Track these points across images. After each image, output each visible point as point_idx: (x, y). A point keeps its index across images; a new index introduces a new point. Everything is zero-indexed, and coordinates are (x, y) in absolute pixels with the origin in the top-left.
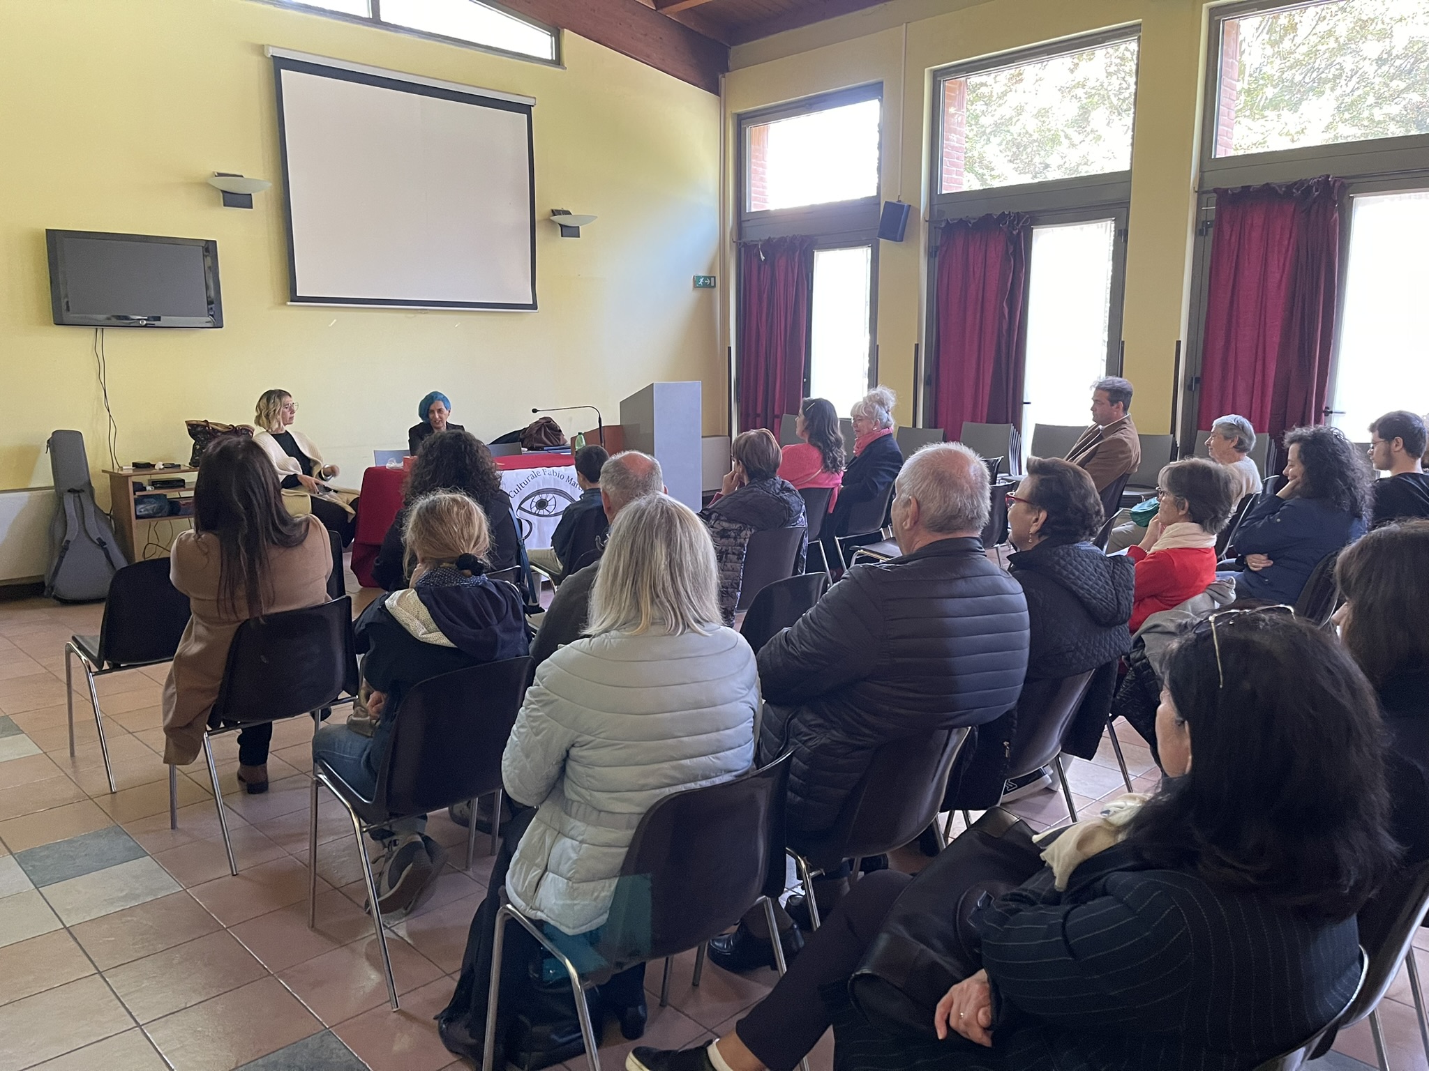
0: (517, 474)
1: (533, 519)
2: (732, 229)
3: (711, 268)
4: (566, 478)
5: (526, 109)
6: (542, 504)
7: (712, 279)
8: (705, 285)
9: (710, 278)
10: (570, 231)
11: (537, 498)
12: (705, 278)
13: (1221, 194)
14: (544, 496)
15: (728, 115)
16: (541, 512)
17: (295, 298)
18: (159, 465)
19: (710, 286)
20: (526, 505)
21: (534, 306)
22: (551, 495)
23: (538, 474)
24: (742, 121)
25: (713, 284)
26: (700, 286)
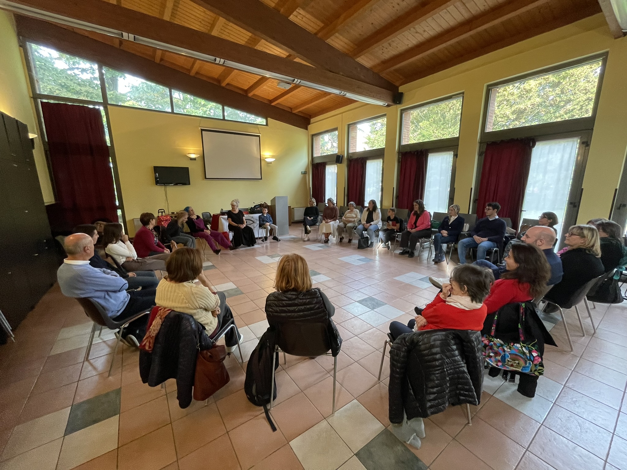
2: (311, 161)
5: (259, 136)
13: (402, 153)
15: (310, 135)
17: (206, 178)
18: (175, 213)
21: (261, 179)
24: (313, 136)
25: (306, 173)
26: (303, 174)
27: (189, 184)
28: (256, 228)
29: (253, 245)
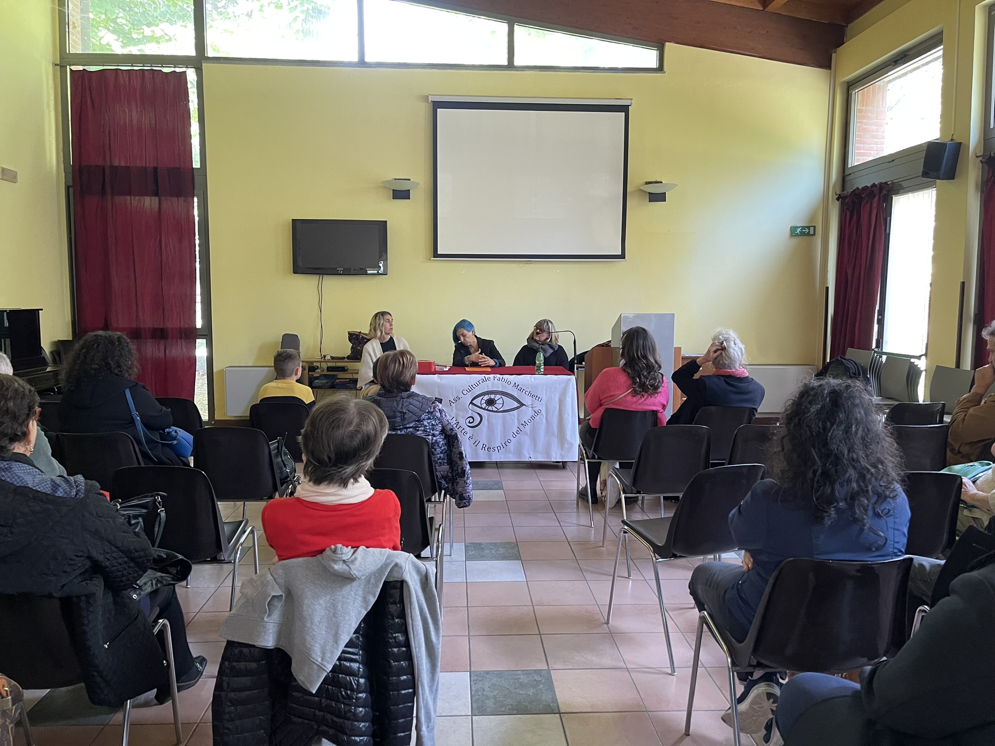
0: (470, 378)
1: (484, 413)
2: (835, 183)
3: (813, 217)
4: (513, 384)
5: (624, 109)
6: (491, 402)
7: (812, 229)
8: (802, 234)
9: (809, 227)
10: (658, 198)
11: (486, 397)
12: (803, 228)
14: (492, 396)
15: (837, 83)
16: (490, 408)
17: (436, 255)
19: (808, 234)
20: (477, 402)
21: (622, 256)
22: (498, 396)
23: (489, 379)
24: (850, 86)
25: (812, 233)
26: (797, 235)
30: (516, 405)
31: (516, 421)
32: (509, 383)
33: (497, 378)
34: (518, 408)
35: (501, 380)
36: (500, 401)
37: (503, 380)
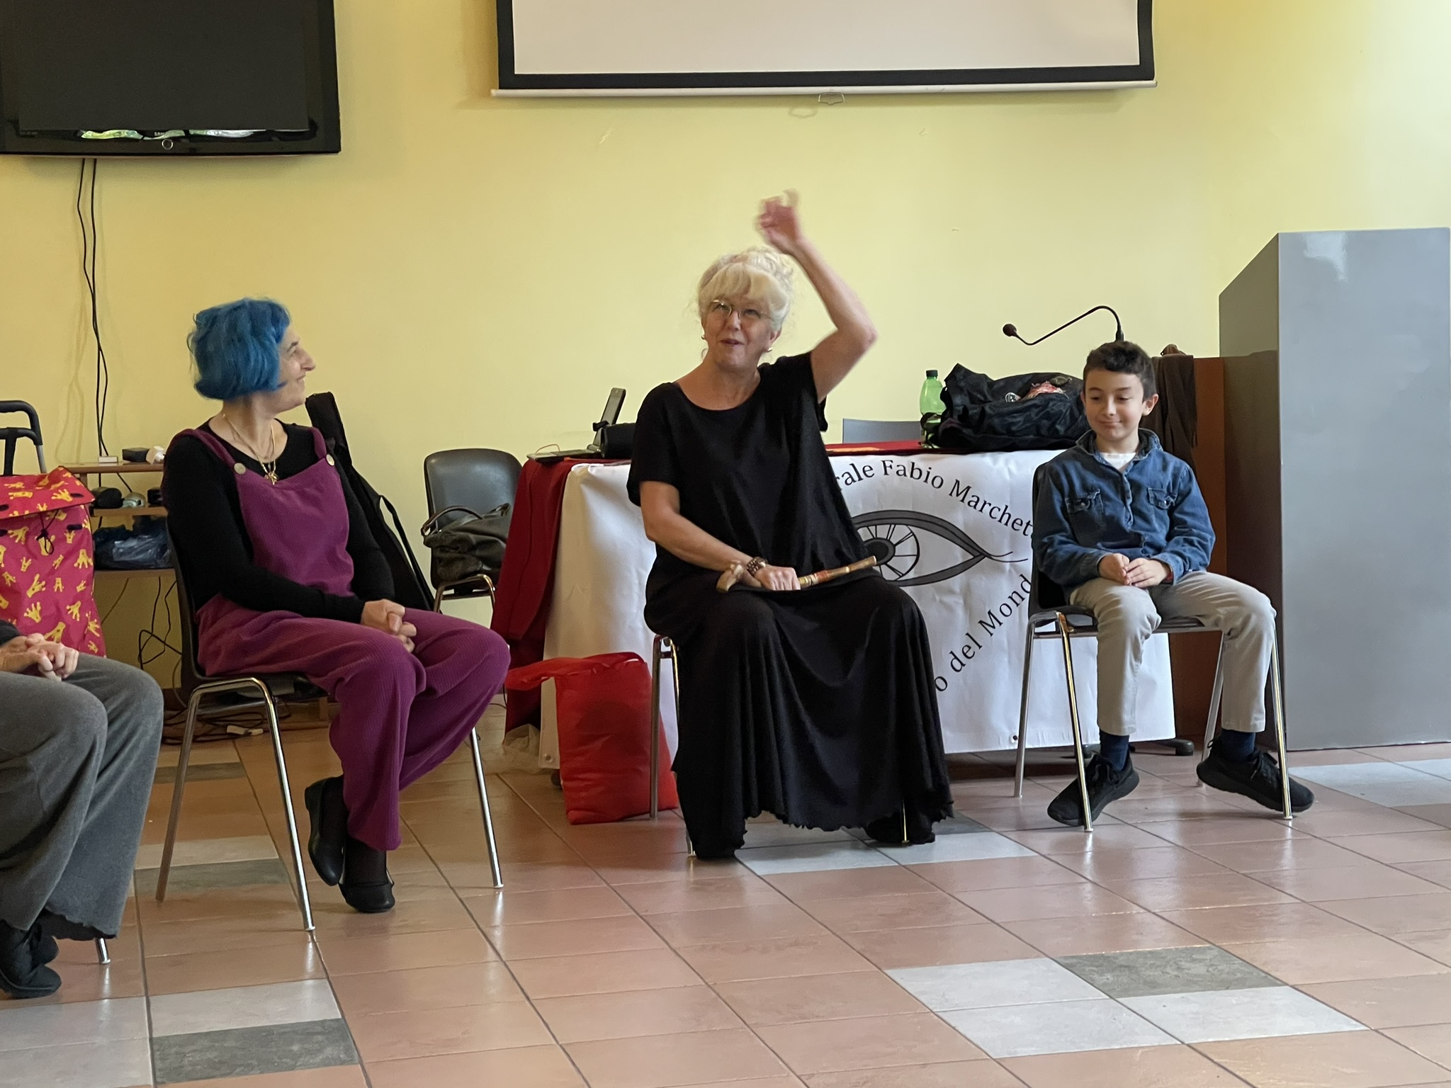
4: (949, 485)
17: (508, 76)
21: (1136, 69)
27: (331, 145)
28: (1001, 634)
29: (922, 836)
30: (958, 555)
31: (960, 612)
32: (937, 482)
33: (895, 469)
34: (965, 566)
35: (908, 474)
36: (908, 548)
37: (916, 474)
